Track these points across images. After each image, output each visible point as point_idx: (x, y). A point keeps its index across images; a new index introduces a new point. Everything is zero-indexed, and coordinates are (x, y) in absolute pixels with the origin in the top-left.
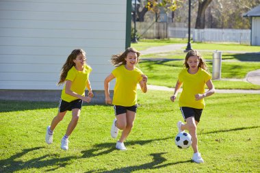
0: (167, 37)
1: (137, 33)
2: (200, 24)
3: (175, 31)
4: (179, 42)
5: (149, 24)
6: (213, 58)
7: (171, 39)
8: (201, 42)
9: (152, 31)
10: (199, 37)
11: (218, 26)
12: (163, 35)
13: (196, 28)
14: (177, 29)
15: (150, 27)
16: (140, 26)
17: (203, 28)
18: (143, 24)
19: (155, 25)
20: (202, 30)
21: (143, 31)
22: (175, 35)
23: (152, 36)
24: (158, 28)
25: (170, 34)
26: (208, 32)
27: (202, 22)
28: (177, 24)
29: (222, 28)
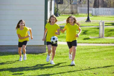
0: (77, 13)
1: (58, 11)
2: (96, 5)
3: (82, 9)
4: (84, 16)
5: (66, 5)
6: (100, 26)
7: (80, 14)
8: (97, 16)
9: (68, 9)
10: (95, 13)
11: (108, 6)
12: (74, 12)
13: (94, 7)
14: (83, 8)
15: (67, 7)
16: (61, 7)
17: (98, 7)
18: (63, 5)
19: (70, 6)
20: (97, 9)
21: (62, 9)
22: (82, 11)
23: (68, 12)
24: (72, 8)
25: (78, 11)
26: (101, 9)
27: (97, 4)
28: (83, 5)
29: (110, 7)
